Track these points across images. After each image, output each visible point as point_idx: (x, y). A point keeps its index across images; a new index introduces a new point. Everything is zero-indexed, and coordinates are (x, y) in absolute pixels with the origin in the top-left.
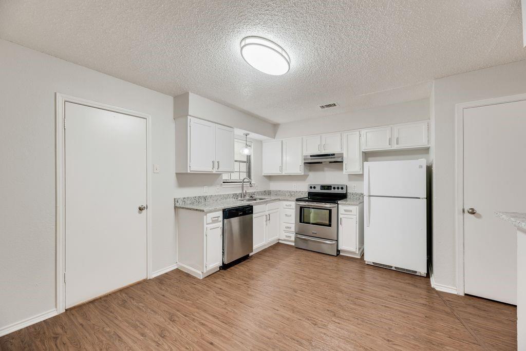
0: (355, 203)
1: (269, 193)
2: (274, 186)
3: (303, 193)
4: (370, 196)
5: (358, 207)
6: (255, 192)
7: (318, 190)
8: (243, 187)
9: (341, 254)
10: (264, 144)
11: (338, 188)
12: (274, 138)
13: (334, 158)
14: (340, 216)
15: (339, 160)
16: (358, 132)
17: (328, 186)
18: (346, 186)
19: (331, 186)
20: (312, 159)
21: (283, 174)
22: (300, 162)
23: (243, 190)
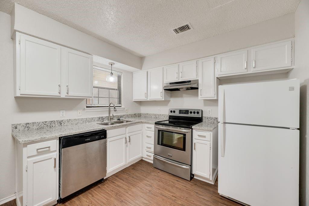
0: (209, 128)
1: (139, 115)
2: (144, 110)
3: (166, 117)
4: (225, 123)
5: (212, 133)
6: (123, 115)
7: (177, 114)
8: (110, 111)
9: (195, 177)
10: (134, 75)
11: (194, 113)
12: (141, 69)
13: (190, 84)
14: (194, 141)
15: (194, 86)
16: (213, 59)
17: (186, 111)
18: (202, 111)
19: (188, 111)
20: (171, 86)
21: (148, 100)
22: (161, 90)
23: (109, 114)
